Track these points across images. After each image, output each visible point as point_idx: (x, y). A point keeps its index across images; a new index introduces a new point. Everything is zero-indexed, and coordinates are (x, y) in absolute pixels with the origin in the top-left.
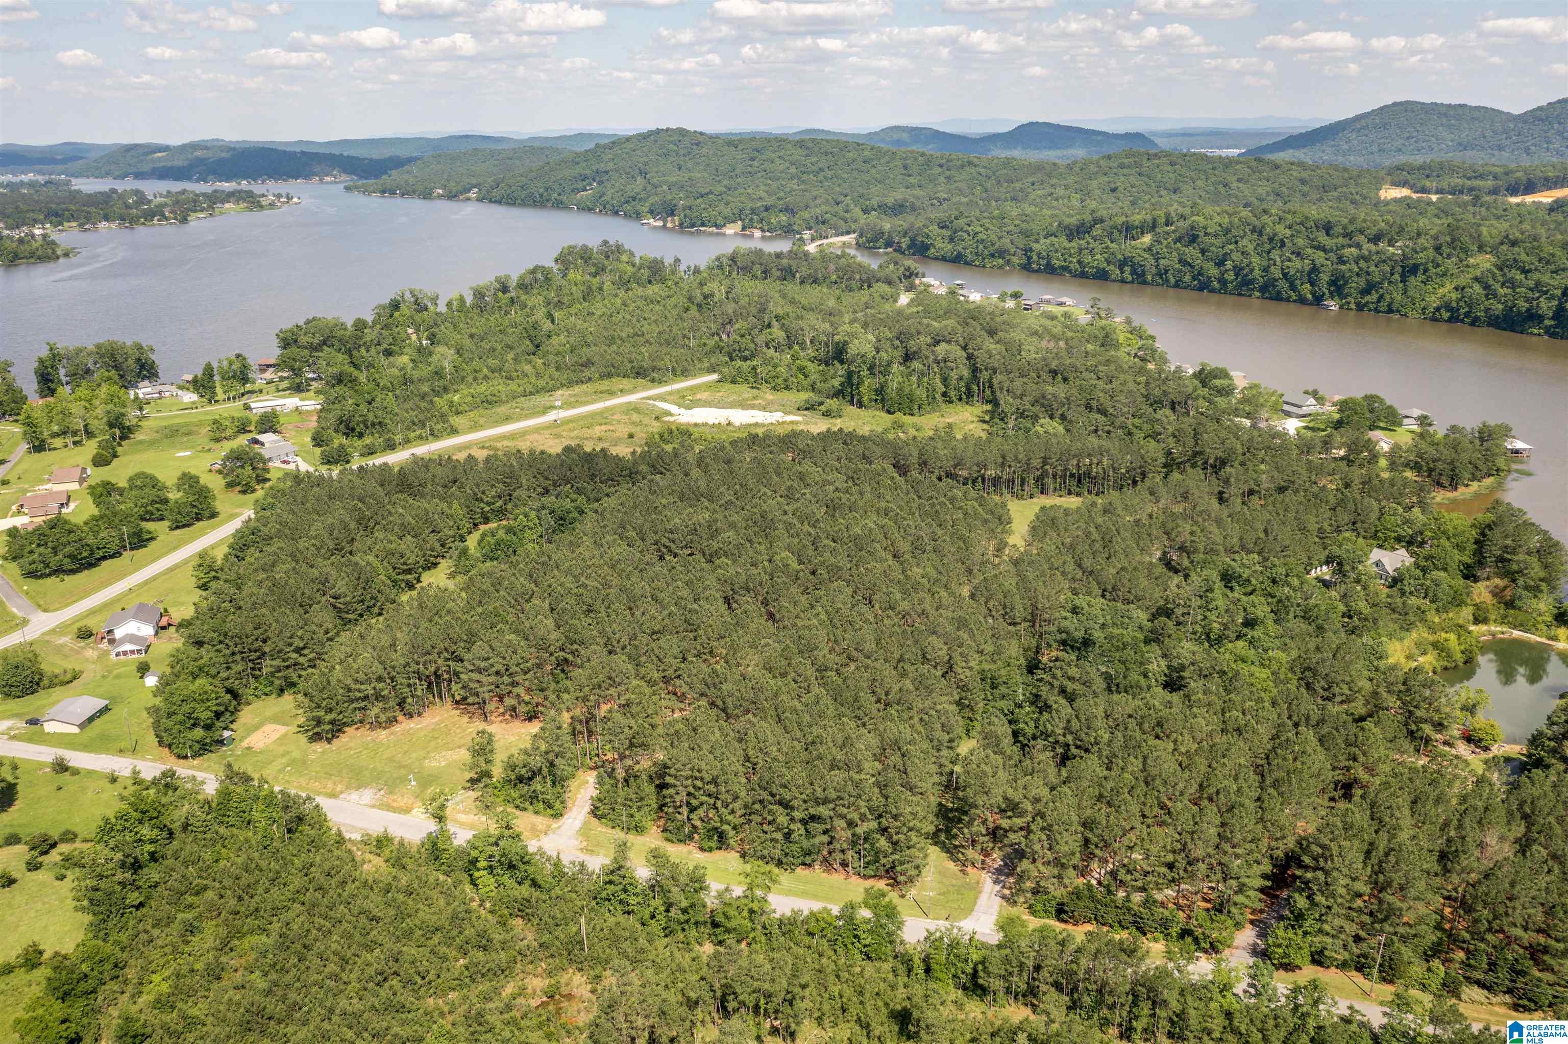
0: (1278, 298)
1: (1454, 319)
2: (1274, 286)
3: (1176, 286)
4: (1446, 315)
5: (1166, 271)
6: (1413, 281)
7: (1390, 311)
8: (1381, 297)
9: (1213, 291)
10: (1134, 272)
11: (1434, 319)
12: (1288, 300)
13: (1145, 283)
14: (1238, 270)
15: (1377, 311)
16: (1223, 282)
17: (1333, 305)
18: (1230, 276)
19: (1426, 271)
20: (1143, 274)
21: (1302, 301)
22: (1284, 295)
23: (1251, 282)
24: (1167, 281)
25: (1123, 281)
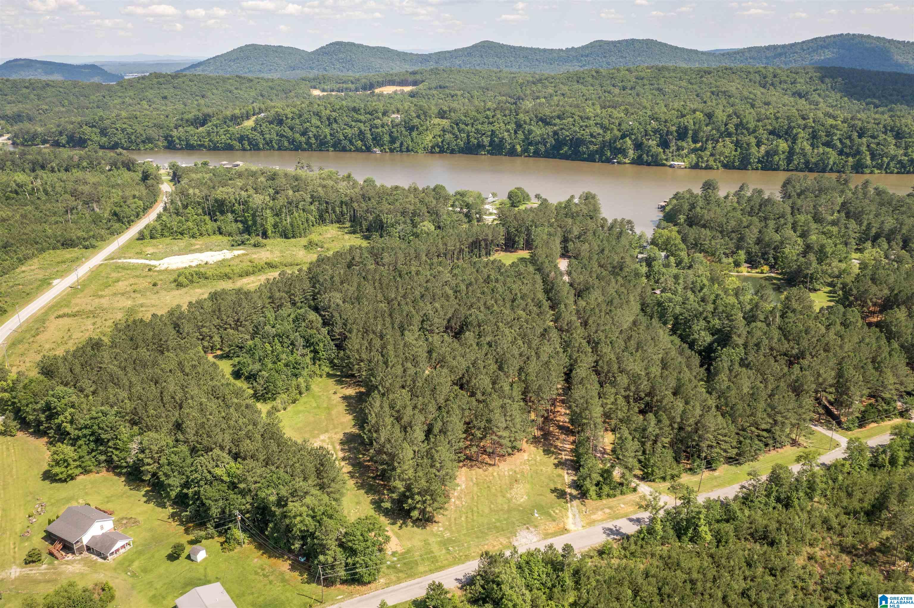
0: (344, 150)
1: (442, 151)
2: (341, 144)
3: (279, 149)
4: (437, 150)
5: (271, 142)
6: (414, 134)
7: (408, 150)
8: (402, 144)
9: (304, 150)
10: (250, 144)
11: (432, 152)
12: (350, 150)
13: (259, 149)
14: (316, 137)
15: (401, 151)
16: (308, 143)
17: (377, 150)
18: (313, 141)
19: (417, 129)
20: (257, 145)
21: (358, 150)
22: (348, 148)
23: (327, 143)
24: (273, 147)
25: (244, 149)
